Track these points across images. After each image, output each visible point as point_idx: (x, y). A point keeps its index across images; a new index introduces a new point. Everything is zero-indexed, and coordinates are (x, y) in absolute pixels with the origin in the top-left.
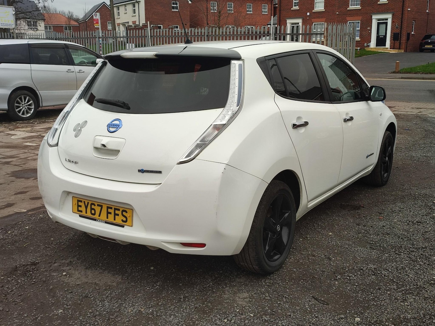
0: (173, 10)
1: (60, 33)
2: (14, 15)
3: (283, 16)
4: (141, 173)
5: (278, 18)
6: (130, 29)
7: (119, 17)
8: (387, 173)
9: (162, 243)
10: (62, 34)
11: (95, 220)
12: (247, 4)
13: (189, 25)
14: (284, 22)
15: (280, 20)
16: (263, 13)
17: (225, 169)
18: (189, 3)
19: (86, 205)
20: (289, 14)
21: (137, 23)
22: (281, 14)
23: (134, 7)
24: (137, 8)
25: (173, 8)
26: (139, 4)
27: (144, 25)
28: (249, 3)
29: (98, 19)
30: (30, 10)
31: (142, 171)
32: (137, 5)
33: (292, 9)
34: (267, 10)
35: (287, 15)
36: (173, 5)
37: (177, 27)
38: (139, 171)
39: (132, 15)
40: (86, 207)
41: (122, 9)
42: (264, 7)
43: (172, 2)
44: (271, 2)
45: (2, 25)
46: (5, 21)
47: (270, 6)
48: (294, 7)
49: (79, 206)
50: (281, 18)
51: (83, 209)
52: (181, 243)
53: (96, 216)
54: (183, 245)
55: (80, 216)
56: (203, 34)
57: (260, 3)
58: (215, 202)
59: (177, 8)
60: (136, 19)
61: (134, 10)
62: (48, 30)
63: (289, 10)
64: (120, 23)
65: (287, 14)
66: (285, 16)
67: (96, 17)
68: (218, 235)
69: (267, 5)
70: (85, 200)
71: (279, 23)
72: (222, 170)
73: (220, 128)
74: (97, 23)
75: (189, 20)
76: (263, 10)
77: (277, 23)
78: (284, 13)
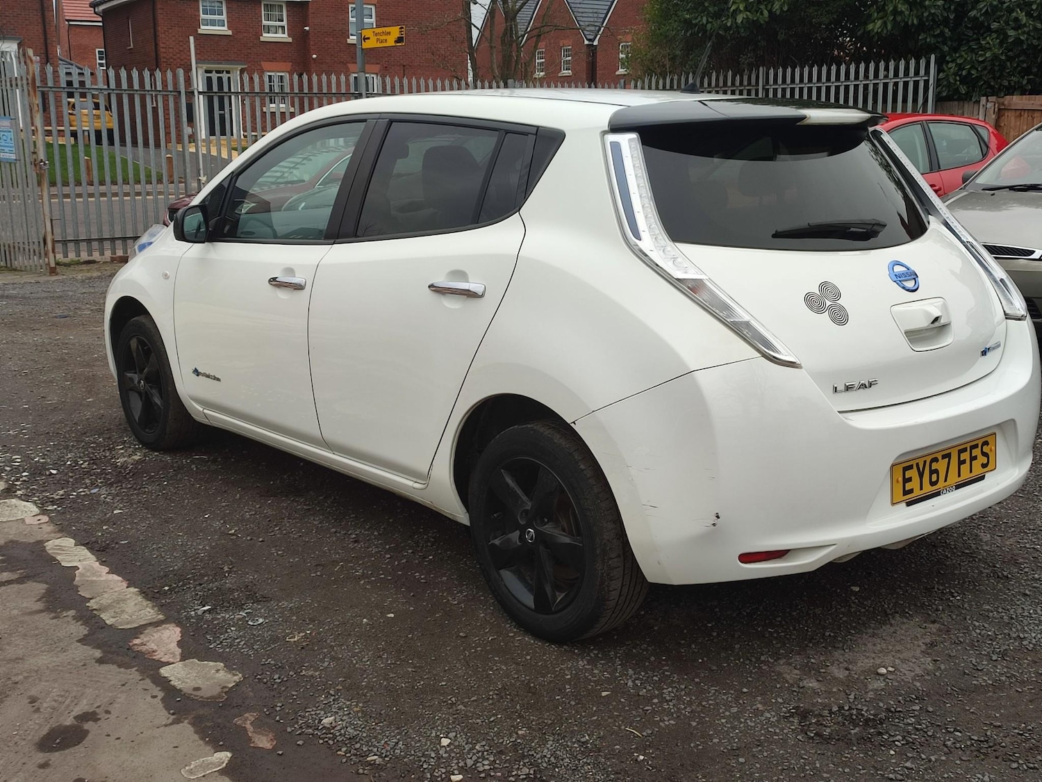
19: (921, 470)
40: (921, 475)
49: (907, 480)
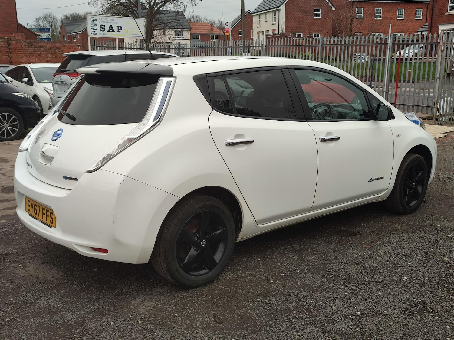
0: (314, 17)
1: (204, 42)
2: (145, 26)
3: (435, 21)
4: (64, 179)
5: (429, 24)
6: (269, 37)
7: (260, 25)
8: (417, 201)
9: (73, 245)
10: (206, 43)
11: (36, 219)
12: (398, 9)
13: (331, 33)
14: (436, 28)
15: (431, 26)
16: (416, 19)
17: (123, 180)
18: (333, 10)
20: (443, 19)
21: (277, 32)
22: (433, 20)
23: (275, 15)
24: (277, 16)
25: (315, 15)
26: (279, 12)
27: (282, 34)
28: (400, 8)
29: (229, 28)
30: (170, 20)
31: (65, 178)
32: (277, 13)
33: (446, 14)
34: (421, 15)
35: (440, 21)
36: (315, 13)
37: (318, 36)
38: (64, 177)
39: (272, 23)
41: (263, 17)
42: (418, 12)
43: (314, 9)
44: (427, 6)
45: (133, 36)
46: (137, 32)
47: (425, 10)
48: (448, 11)
50: (433, 24)
51: (30, 208)
52: (91, 247)
53: (37, 216)
54: (93, 249)
55: (30, 215)
56: (317, 44)
57: (413, 7)
58: (113, 211)
59: (319, 15)
60: (276, 27)
61: (275, 18)
62: (196, 39)
63: (443, 15)
64: (260, 32)
65: (440, 19)
66: (438, 21)
67: (227, 26)
68: (117, 242)
69: (422, 10)
70: (32, 201)
71: (430, 29)
72: (121, 181)
73: (131, 141)
74: (228, 32)
75: (331, 27)
76: (416, 15)
77: (427, 30)
78: (437, 18)
